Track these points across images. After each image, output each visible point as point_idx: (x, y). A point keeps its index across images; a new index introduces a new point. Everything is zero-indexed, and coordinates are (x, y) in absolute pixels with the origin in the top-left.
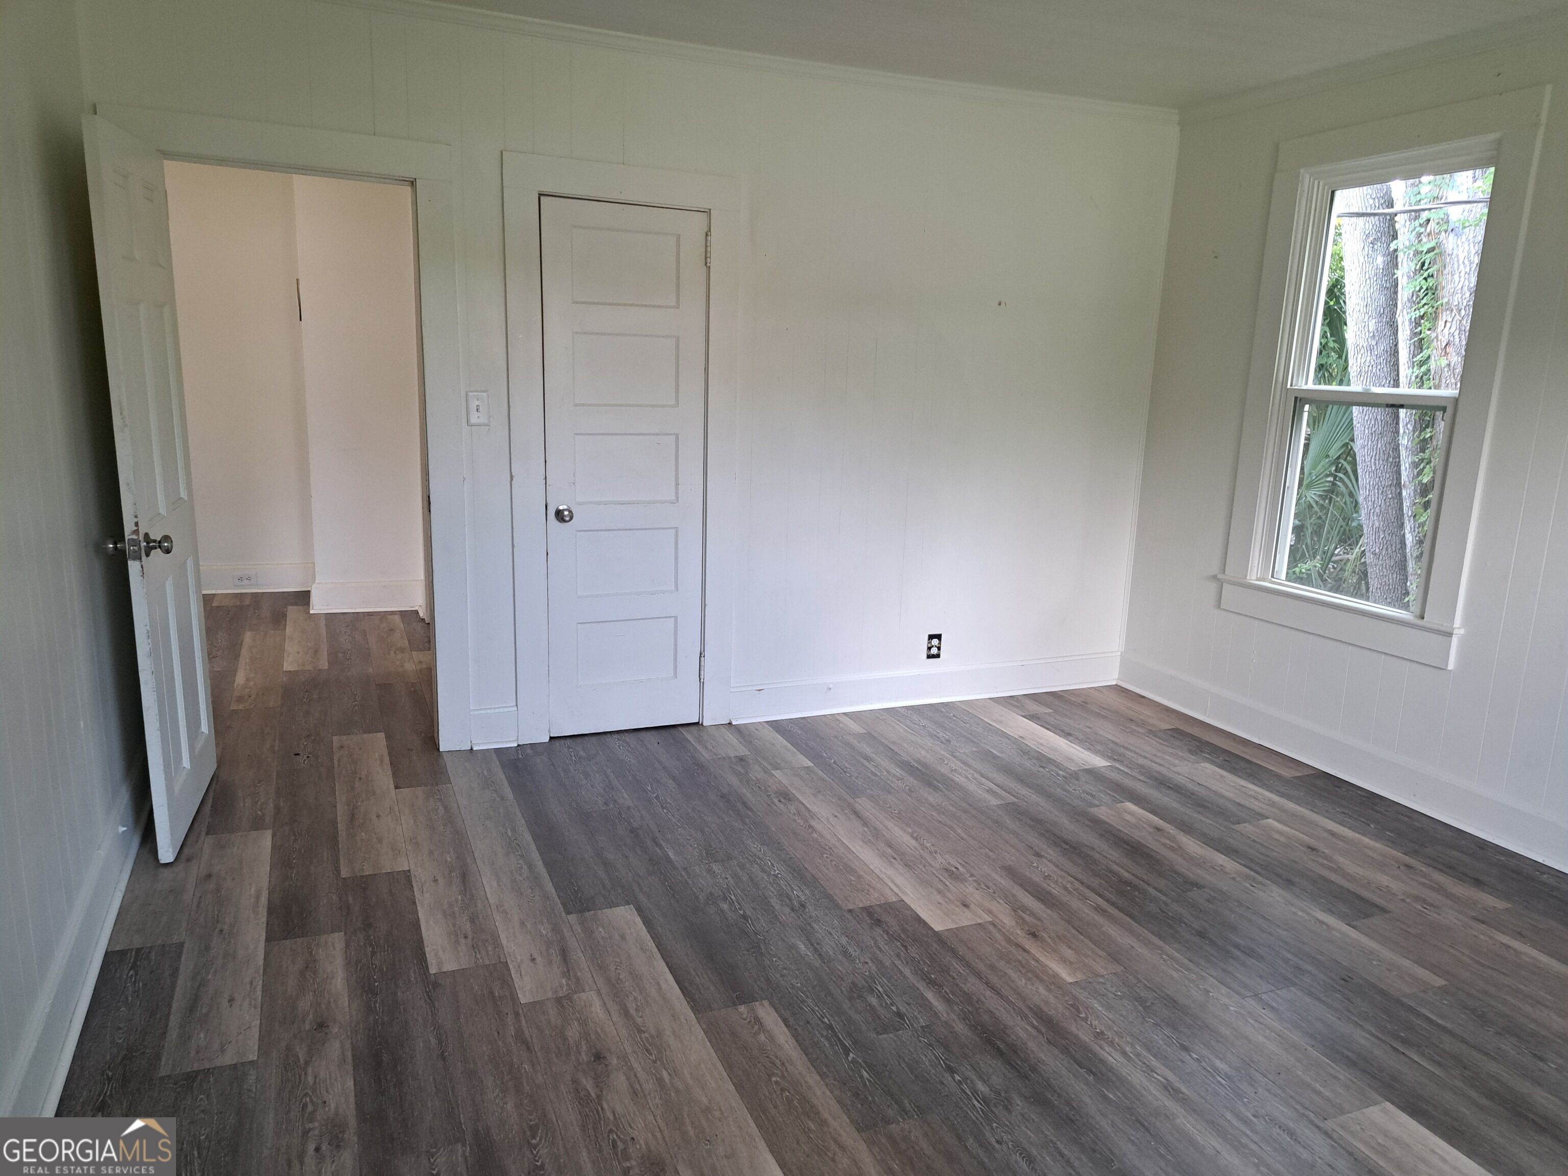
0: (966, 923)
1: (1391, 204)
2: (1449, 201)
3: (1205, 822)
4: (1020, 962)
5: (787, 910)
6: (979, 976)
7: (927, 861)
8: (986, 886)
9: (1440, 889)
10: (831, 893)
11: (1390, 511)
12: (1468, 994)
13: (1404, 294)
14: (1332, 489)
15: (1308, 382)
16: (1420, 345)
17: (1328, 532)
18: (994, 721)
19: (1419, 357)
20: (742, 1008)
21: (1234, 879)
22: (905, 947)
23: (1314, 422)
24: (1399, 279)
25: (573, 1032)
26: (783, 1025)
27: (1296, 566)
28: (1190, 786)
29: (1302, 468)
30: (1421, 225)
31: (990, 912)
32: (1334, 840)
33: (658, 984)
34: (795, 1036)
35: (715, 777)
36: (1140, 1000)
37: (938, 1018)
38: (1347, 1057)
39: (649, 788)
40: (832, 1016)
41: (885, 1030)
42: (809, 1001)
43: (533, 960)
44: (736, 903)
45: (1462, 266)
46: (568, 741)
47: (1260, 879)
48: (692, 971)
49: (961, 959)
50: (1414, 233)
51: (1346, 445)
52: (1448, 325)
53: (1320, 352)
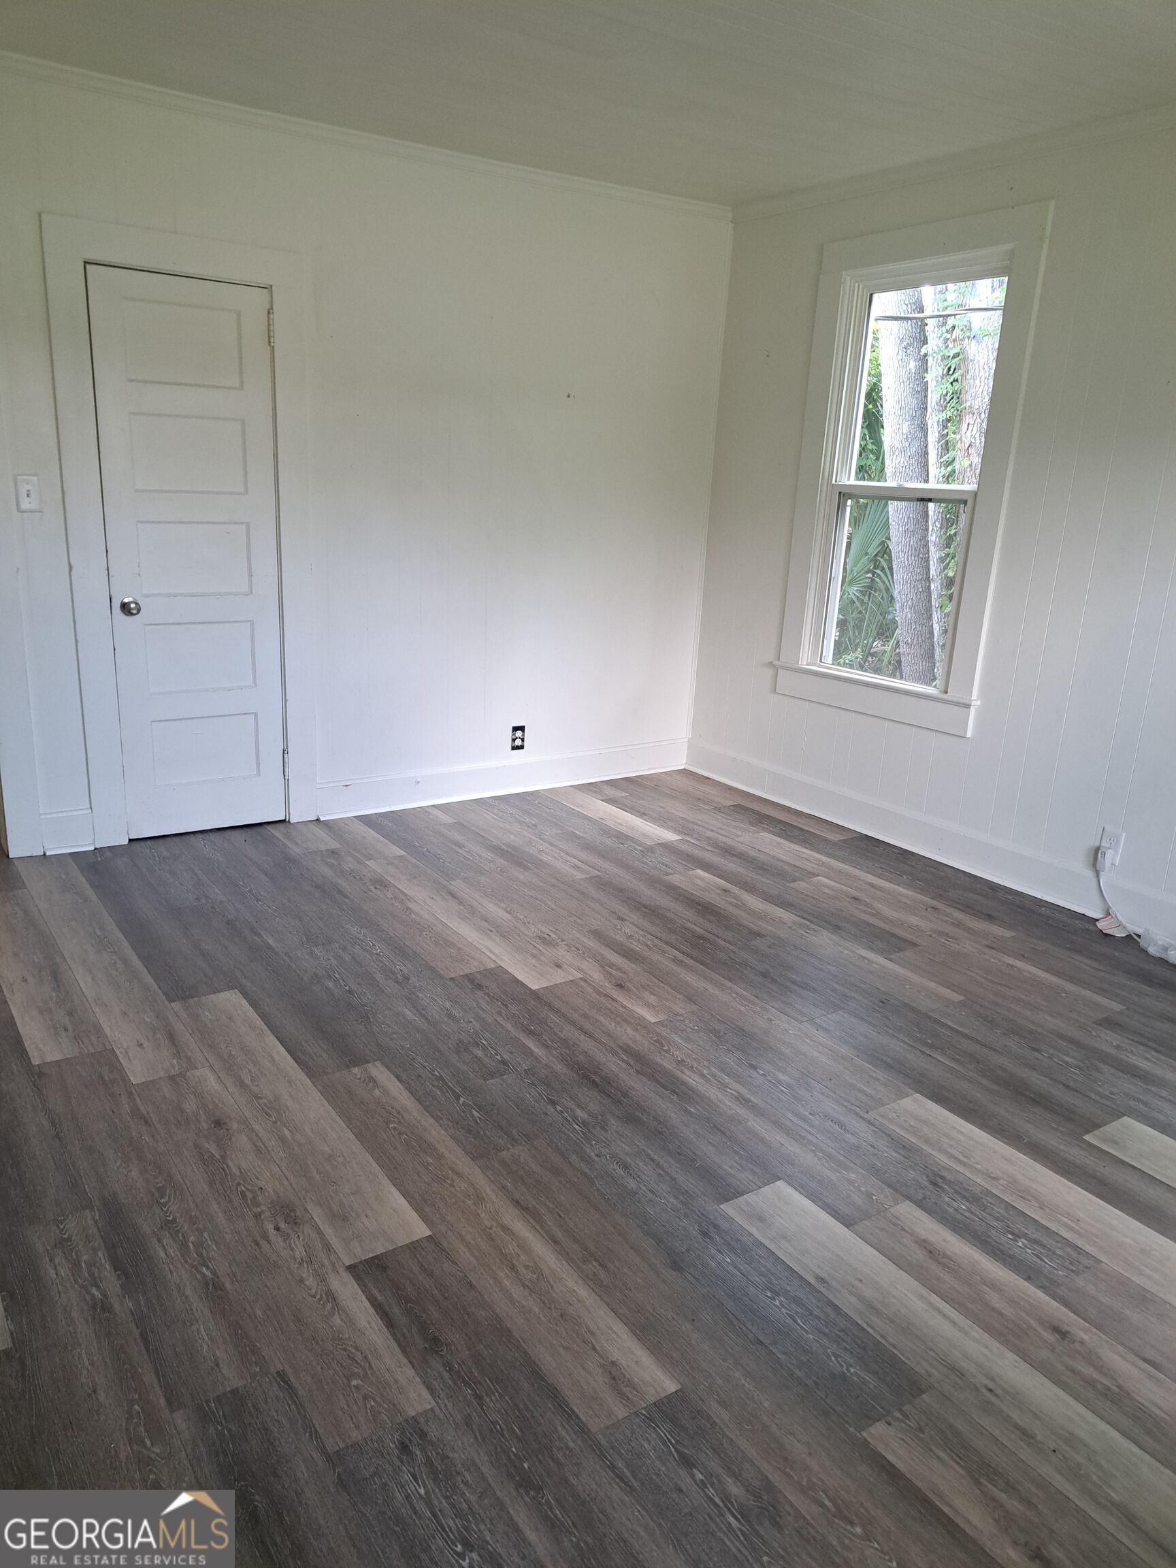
0: (559, 981)
1: (922, 310)
2: (971, 307)
3: (765, 882)
4: (610, 1010)
5: (391, 983)
6: (573, 1023)
7: (521, 931)
8: (576, 948)
9: (959, 924)
10: (433, 965)
11: (921, 604)
12: (981, 1006)
13: (933, 397)
14: (870, 588)
15: (849, 479)
16: (946, 447)
17: (868, 626)
18: (577, 806)
19: (945, 458)
20: (356, 1070)
21: (790, 927)
22: (506, 1006)
23: (855, 522)
24: (929, 383)
25: (190, 1105)
26: (396, 1081)
27: (841, 657)
28: (752, 853)
29: (845, 569)
30: (947, 331)
31: (580, 970)
32: (874, 890)
33: (271, 1056)
34: (409, 1089)
35: (308, 870)
36: (715, 1032)
37: (540, 1062)
38: (885, 1062)
39: (241, 883)
40: (441, 1069)
41: (492, 1075)
42: (419, 1058)
43: (141, 1045)
44: (341, 981)
45: (982, 372)
46: (149, 843)
47: (812, 926)
48: (303, 1043)
49: (556, 1011)
50: (942, 339)
51: (883, 542)
52: (971, 427)
53: (860, 455)
